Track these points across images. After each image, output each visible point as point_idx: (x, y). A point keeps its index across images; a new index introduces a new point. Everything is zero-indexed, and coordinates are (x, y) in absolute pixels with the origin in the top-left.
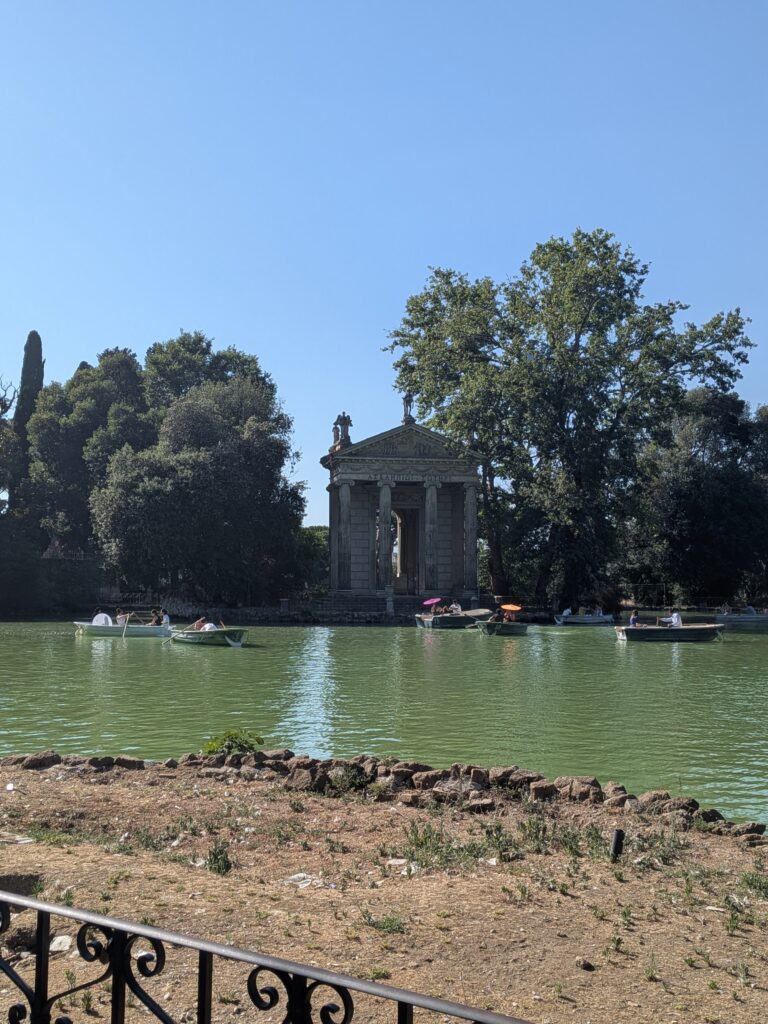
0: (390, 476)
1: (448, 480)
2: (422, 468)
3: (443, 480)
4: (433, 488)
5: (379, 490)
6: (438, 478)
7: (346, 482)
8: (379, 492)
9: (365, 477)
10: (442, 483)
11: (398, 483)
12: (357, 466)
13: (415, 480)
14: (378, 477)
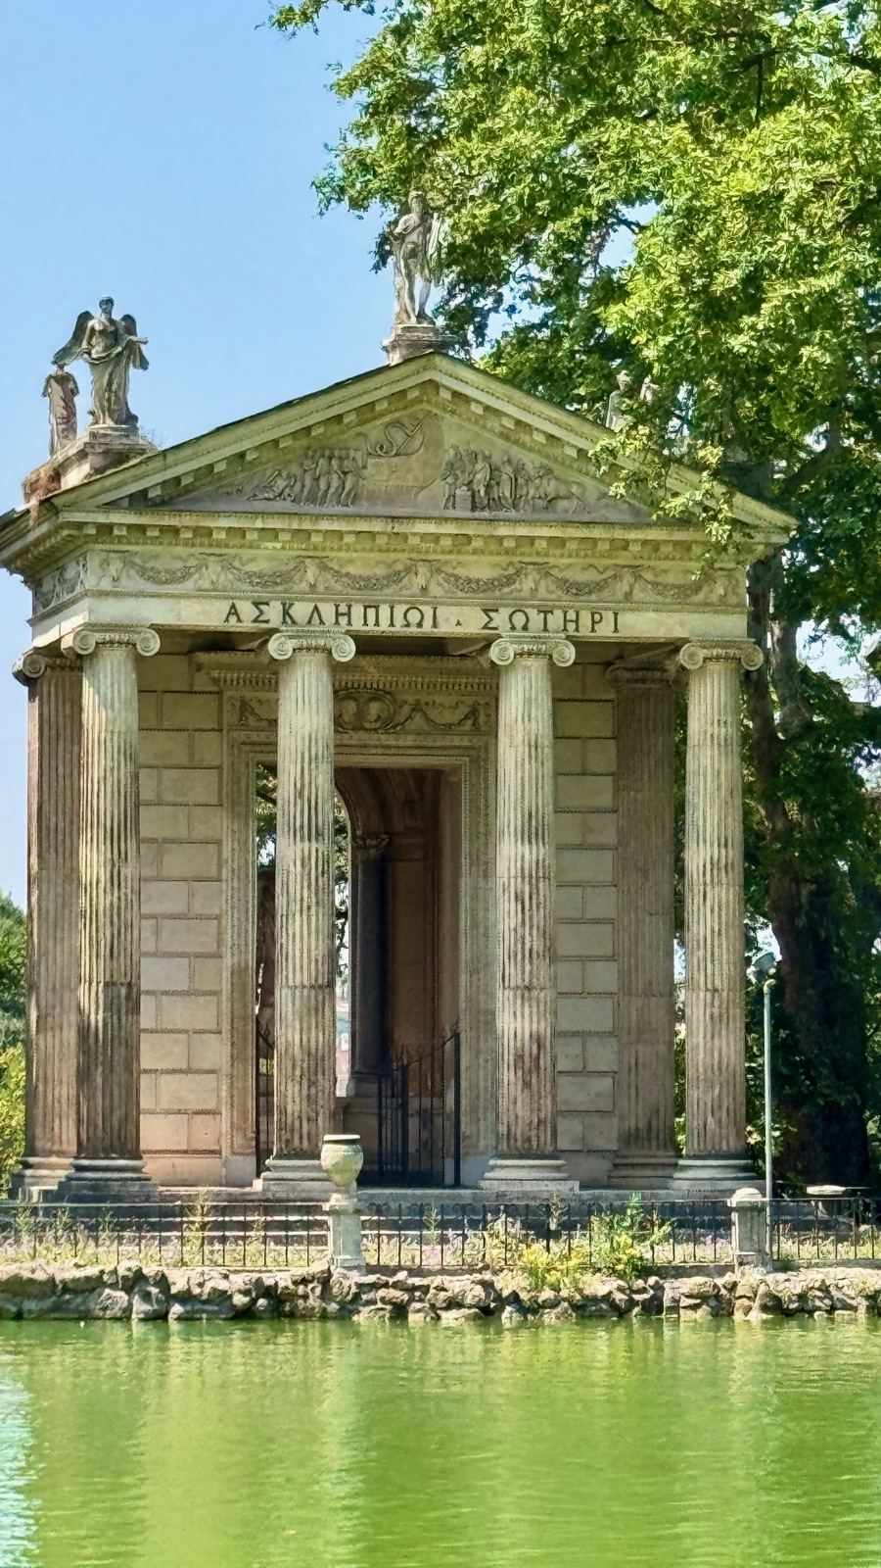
0: (328, 611)
1: (605, 631)
2: (481, 569)
3: (585, 631)
4: (536, 665)
5: (272, 674)
6: (556, 620)
7: (114, 635)
8: (274, 686)
9: (206, 615)
10: (580, 644)
11: (368, 645)
12: (171, 555)
13: (446, 629)
14: (273, 613)
